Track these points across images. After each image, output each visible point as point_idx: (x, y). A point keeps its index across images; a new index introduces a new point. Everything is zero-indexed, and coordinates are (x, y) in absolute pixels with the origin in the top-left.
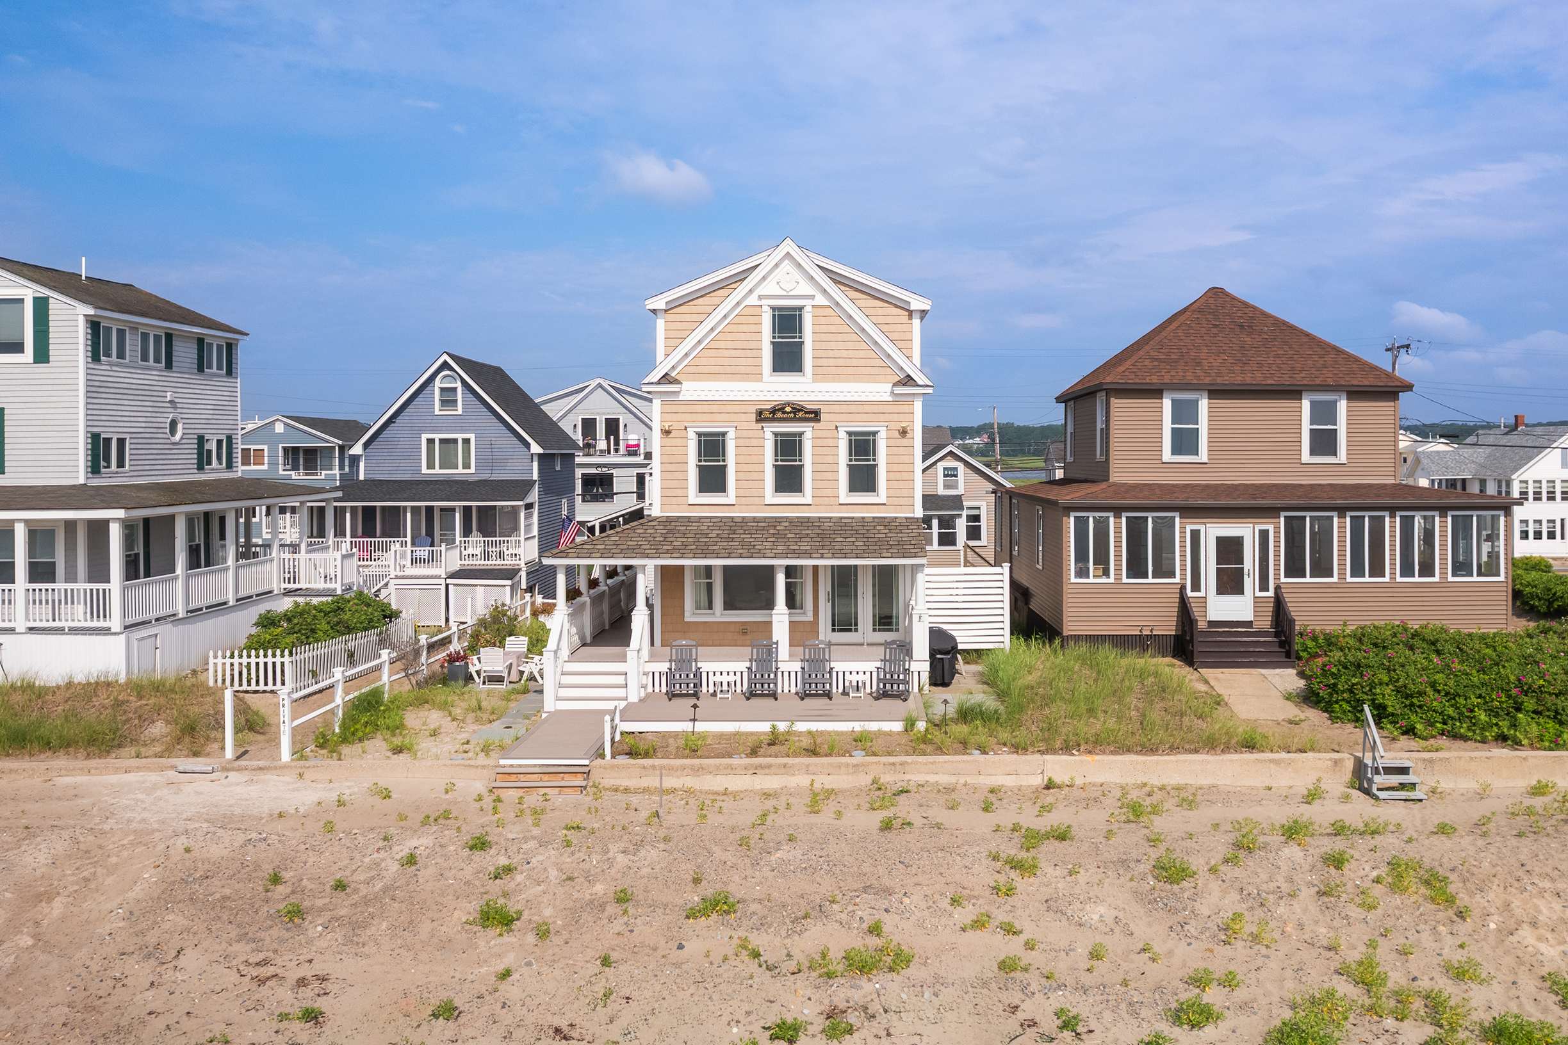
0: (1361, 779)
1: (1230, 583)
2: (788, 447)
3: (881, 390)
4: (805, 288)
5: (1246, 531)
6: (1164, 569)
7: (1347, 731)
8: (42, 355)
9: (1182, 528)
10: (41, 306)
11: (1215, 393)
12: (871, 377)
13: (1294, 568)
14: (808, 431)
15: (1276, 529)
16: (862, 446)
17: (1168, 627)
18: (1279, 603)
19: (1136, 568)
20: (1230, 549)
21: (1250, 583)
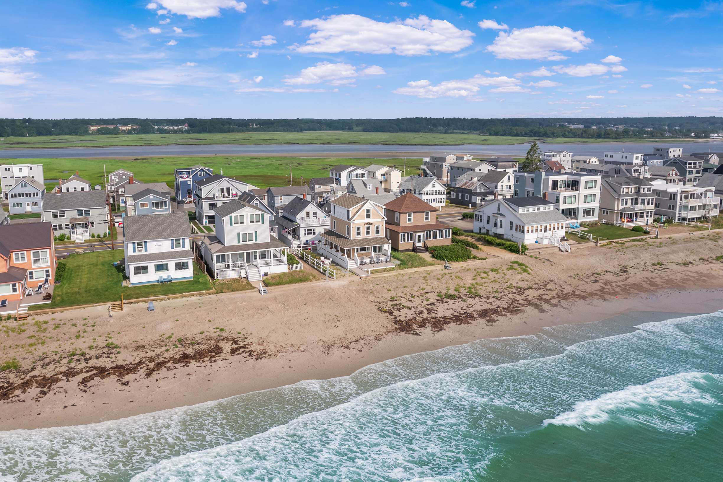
0: (445, 267)
1: (419, 241)
2: (368, 228)
3: (380, 220)
4: (371, 206)
5: (421, 234)
6: (411, 240)
7: (443, 262)
8: (263, 223)
9: (414, 234)
10: (263, 215)
11: (414, 213)
12: (379, 218)
13: (427, 239)
14: (371, 226)
15: (425, 233)
16: (377, 227)
17: (412, 248)
18: (425, 243)
19: (408, 240)
20: (419, 237)
21: (421, 241)
